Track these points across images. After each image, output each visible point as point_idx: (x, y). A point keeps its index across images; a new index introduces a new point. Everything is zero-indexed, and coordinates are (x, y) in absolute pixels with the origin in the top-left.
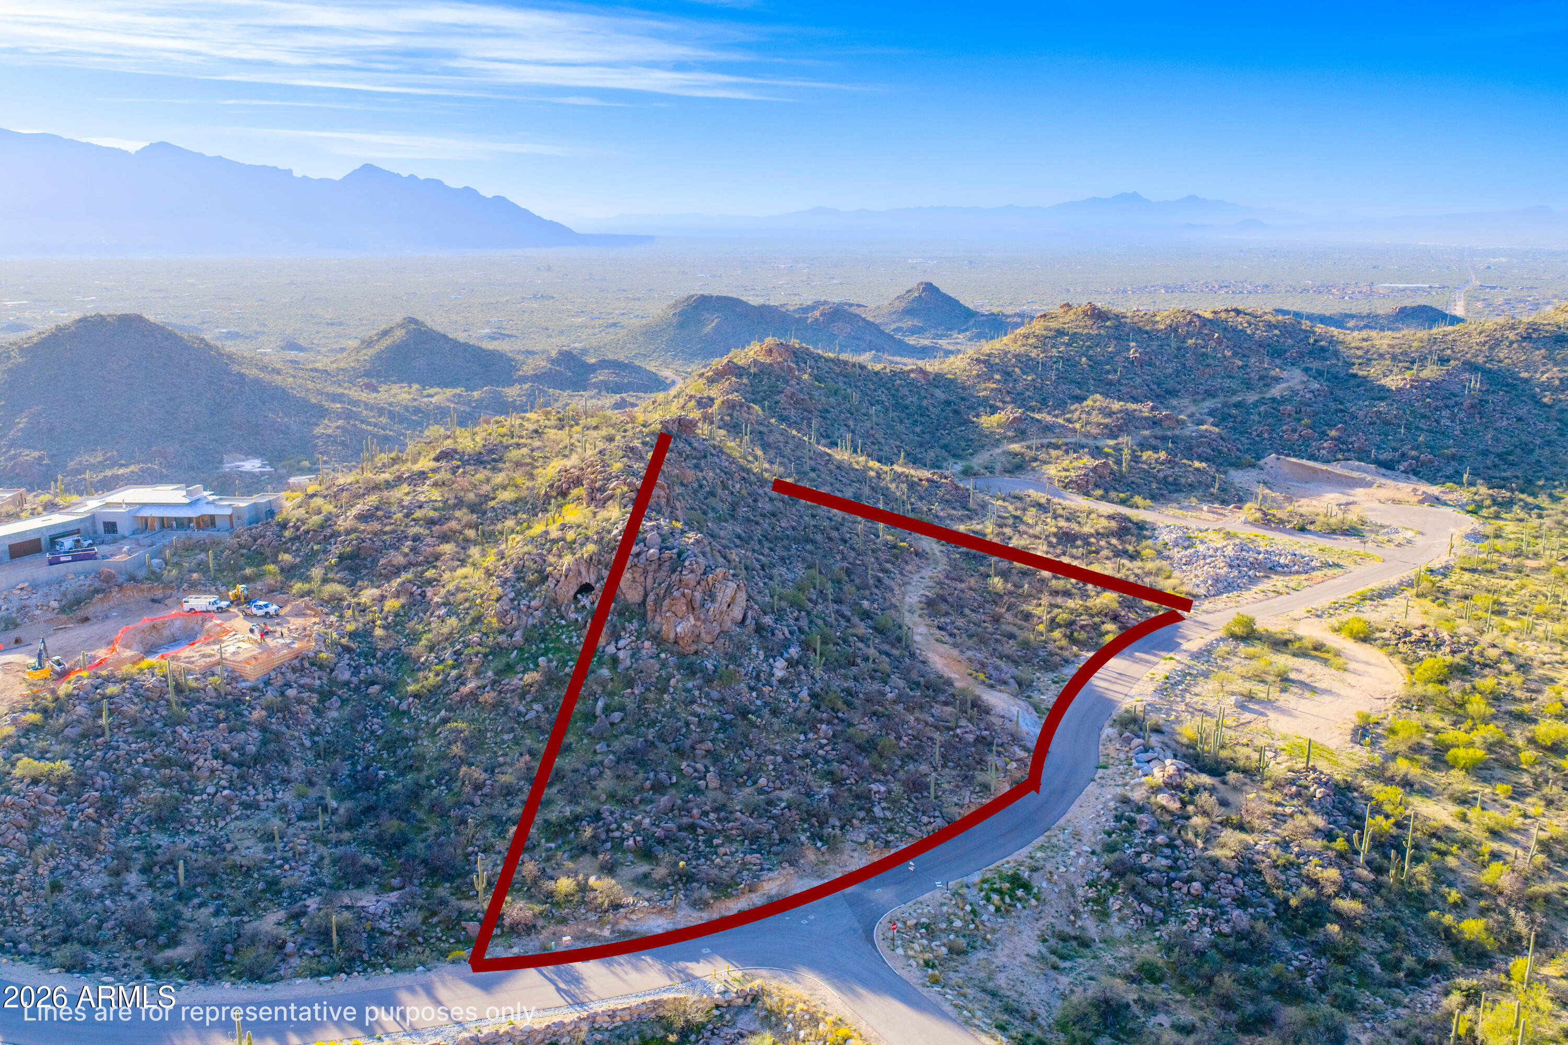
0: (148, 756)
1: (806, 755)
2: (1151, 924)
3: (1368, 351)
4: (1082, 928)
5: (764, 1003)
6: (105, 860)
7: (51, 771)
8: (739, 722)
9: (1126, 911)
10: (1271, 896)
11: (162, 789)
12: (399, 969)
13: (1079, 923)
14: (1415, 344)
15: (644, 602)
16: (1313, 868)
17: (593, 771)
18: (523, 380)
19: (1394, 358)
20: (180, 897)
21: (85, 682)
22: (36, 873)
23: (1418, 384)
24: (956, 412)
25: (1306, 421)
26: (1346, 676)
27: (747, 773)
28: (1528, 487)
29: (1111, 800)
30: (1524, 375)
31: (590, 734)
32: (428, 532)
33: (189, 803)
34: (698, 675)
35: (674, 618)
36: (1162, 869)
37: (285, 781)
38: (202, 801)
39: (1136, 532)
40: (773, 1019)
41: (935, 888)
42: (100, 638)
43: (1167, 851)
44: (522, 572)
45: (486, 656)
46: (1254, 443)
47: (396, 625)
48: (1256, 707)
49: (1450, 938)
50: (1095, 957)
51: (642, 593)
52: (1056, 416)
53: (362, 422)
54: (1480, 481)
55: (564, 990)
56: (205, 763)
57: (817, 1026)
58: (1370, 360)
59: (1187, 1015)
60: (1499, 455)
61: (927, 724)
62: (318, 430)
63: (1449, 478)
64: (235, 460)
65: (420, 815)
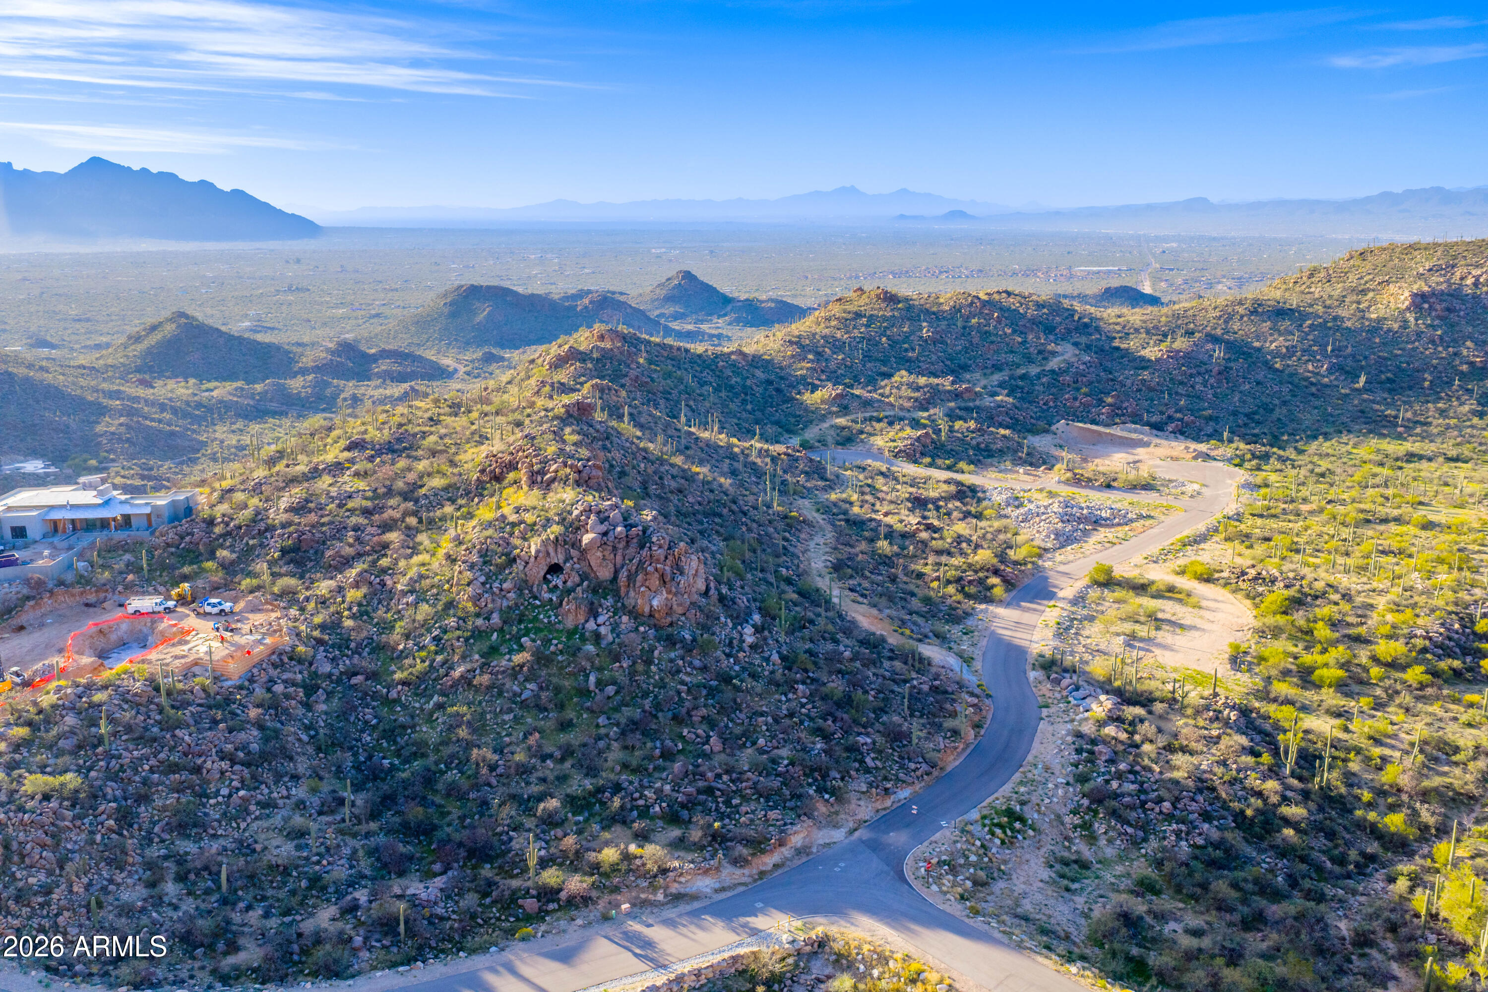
0: (153, 762)
1: (791, 715)
2: (1136, 843)
3: (1124, 327)
4: (1077, 852)
5: (831, 948)
6: (136, 872)
7: (62, 785)
8: (723, 686)
9: (1111, 833)
10: (1228, 809)
11: (176, 795)
12: (472, 951)
13: (1074, 848)
14: (1163, 319)
15: (615, 578)
16: (1253, 781)
17: (601, 744)
18: (304, 372)
19: (1148, 332)
20: (224, 902)
21: (69, 691)
22: (71, 892)
23: (1174, 354)
24: (778, 390)
25: (1084, 390)
26: (1202, 612)
27: (744, 734)
28: (1275, 441)
29: (1067, 735)
30: (1257, 344)
31: (588, 709)
32: (366, 521)
33: (204, 806)
34: (678, 646)
35: (648, 592)
36: (1133, 793)
37: (295, 777)
38: (218, 803)
39: (970, 494)
40: (844, 962)
41: (942, 828)
42: (47, 647)
43: (1131, 777)
44: (486, 555)
45: (467, 640)
46: (1043, 411)
47: (362, 615)
48: (1141, 645)
49: (1375, 832)
50: (1097, 877)
51: (612, 570)
52: (870, 392)
53: (146, 419)
54: (1236, 438)
55: (641, 955)
56: (213, 765)
57: (887, 964)
58: (1128, 334)
59: (1195, 921)
60: (1246, 415)
61: (884, 677)
62: (100, 428)
63: (1210, 437)
64: (14, 461)
65: (438, 800)
